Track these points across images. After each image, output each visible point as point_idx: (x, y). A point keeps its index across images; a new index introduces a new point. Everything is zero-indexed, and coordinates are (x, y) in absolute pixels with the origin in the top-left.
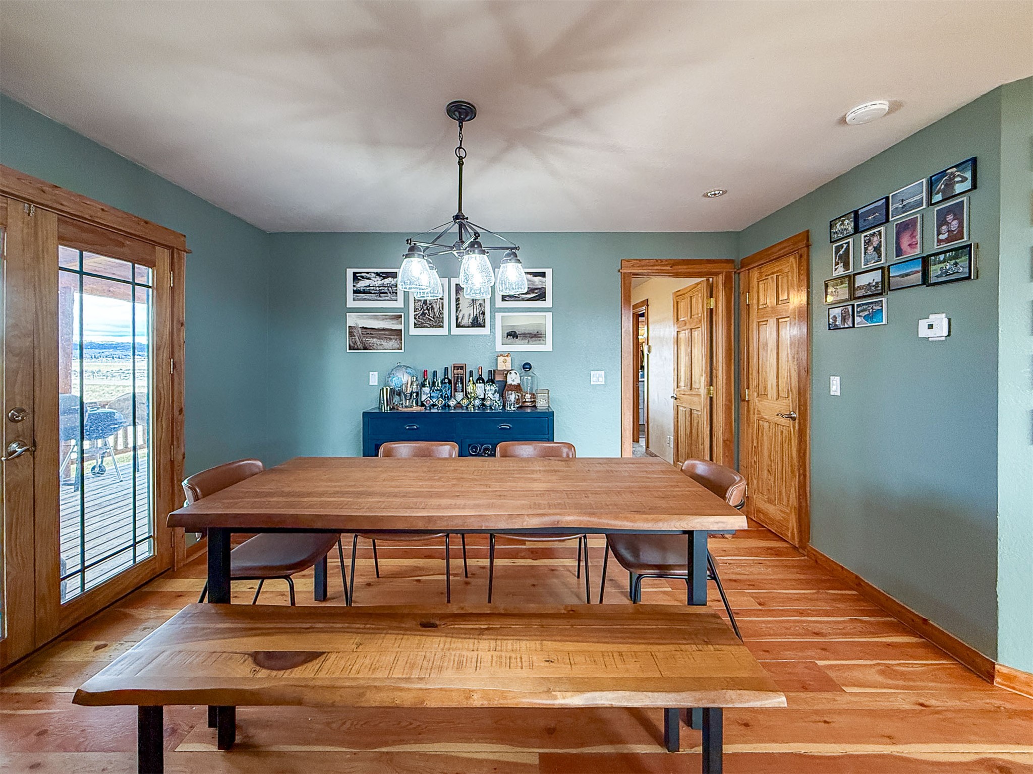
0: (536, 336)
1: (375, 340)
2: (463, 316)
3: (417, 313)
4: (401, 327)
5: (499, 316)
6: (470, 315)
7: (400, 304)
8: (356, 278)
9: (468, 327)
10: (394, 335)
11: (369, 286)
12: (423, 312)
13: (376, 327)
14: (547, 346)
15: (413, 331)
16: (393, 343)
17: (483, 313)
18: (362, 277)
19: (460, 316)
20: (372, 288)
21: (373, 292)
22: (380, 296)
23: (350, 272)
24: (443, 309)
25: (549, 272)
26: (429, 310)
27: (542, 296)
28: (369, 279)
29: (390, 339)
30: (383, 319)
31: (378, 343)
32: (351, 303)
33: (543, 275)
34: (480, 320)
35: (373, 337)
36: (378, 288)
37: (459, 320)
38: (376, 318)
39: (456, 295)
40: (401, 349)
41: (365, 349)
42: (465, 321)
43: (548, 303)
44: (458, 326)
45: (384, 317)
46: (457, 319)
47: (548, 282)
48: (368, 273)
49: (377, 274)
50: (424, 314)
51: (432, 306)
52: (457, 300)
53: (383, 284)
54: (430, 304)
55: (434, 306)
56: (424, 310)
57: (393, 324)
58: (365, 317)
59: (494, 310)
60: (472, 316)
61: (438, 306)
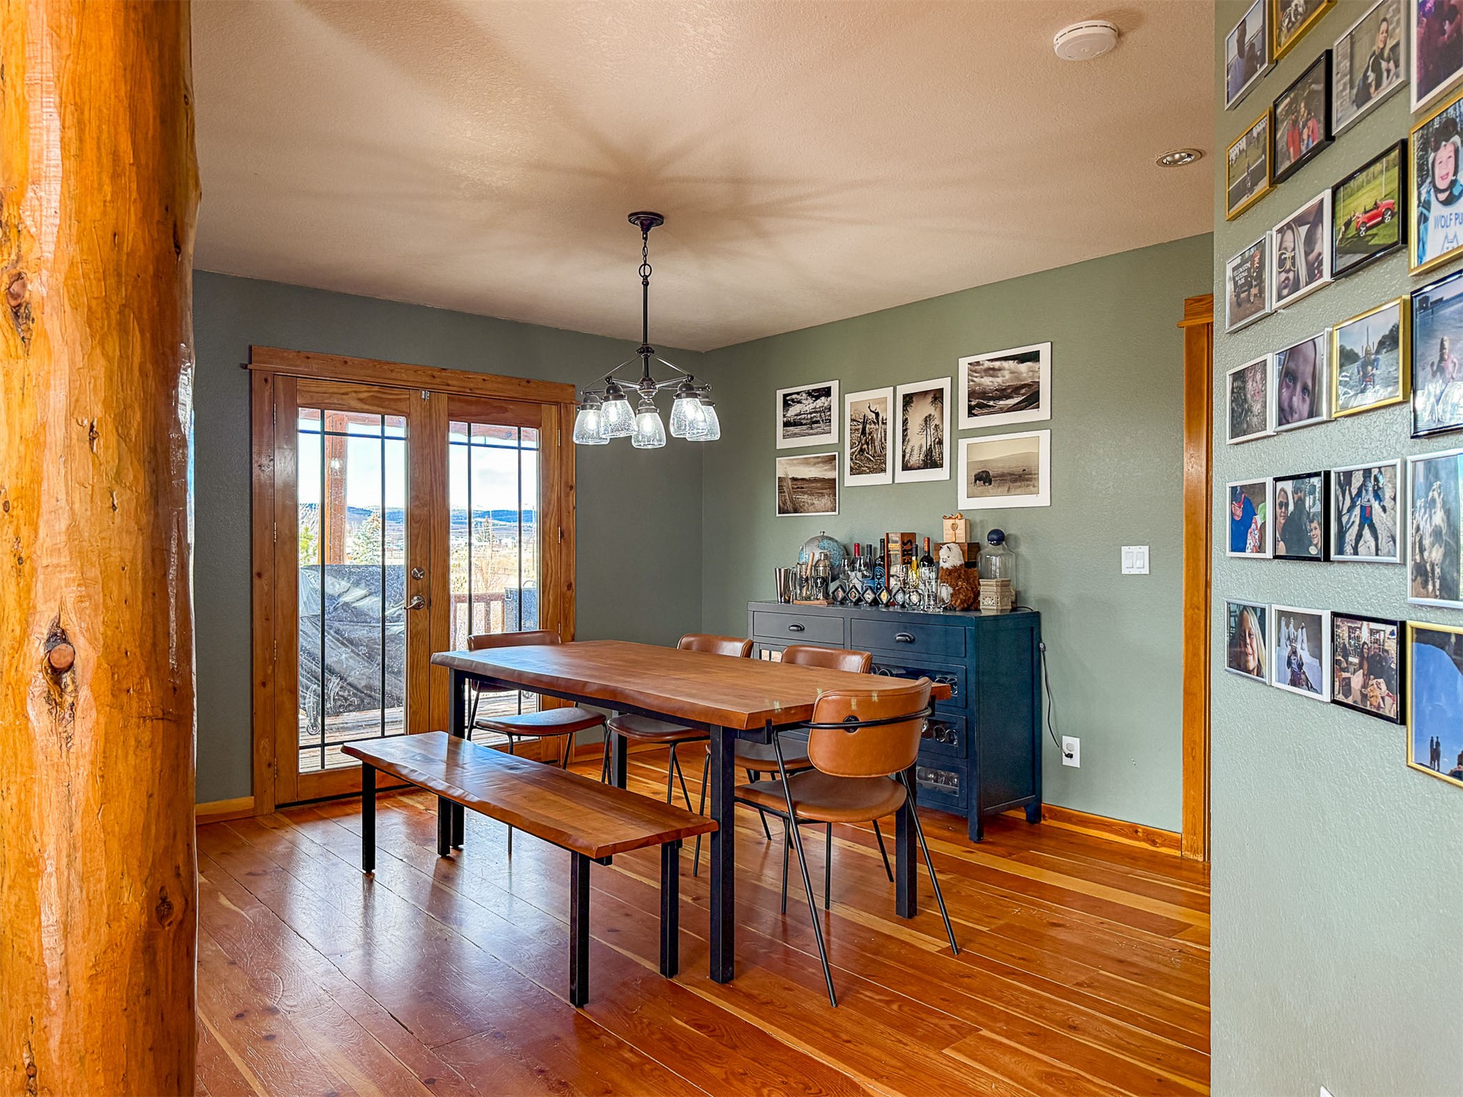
0: (1021, 478)
1: (806, 496)
2: (912, 450)
3: (853, 450)
4: (834, 474)
5: (963, 444)
6: (921, 447)
7: (832, 438)
8: (786, 405)
9: (919, 468)
10: (826, 489)
11: (800, 414)
12: (861, 448)
13: (807, 477)
14: (1040, 498)
15: (851, 481)
16: (825, 501)
17: (940, 442)
18: (793, 400)
19: (908, 450)
20: (803, 416)
21: (804, 422)
22: (812, 428)
23: (780, 394)
24: (885, 440)
25: (1044, 349)
26: (868, 444)
27: (1032, 400)
28: (799, 402)
29: (823, 495)
30: (815, 464)
31: (809, 501)
32: (782, 443)
33: (1034, 357)
34: (936, 455)
35: (804, 493)
36: (809, 416)
37: (907, 458)
38: (806, 462)
39: (904, 415)
40: (835, 511)
41: (796, 511)
42: (916, 458)
43: (1043, 412)
44: (906, 467)
45: (816, 460)
46: (904, 456)
47: (1043, 371)
48: (798, 393)
49: (809, 393)
50: (862, 450)
51: (872, 437)
52: (905, 422)
53: (815, 408)
54: (870, 434)
55: (875, 436)
56: (862, 445)
57: (826, 470)
58: (795, 462)
59: (957, 434)
60: (924, 449)
61: (879, 436)
